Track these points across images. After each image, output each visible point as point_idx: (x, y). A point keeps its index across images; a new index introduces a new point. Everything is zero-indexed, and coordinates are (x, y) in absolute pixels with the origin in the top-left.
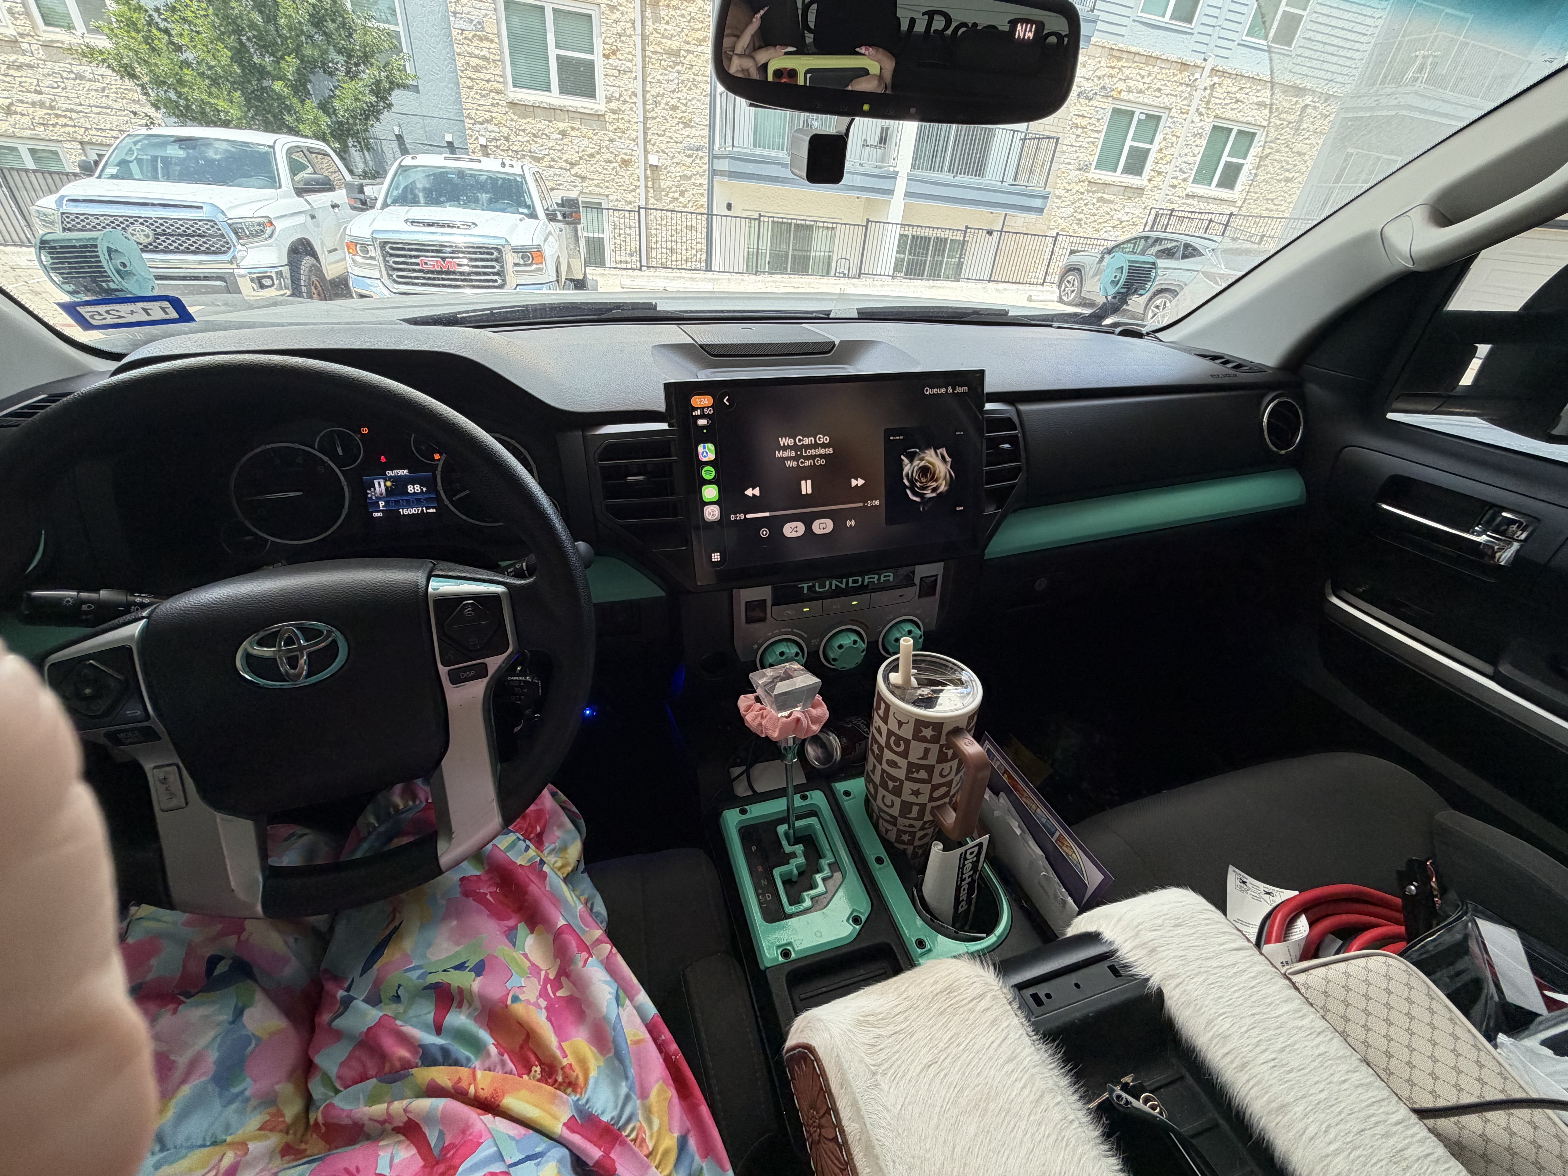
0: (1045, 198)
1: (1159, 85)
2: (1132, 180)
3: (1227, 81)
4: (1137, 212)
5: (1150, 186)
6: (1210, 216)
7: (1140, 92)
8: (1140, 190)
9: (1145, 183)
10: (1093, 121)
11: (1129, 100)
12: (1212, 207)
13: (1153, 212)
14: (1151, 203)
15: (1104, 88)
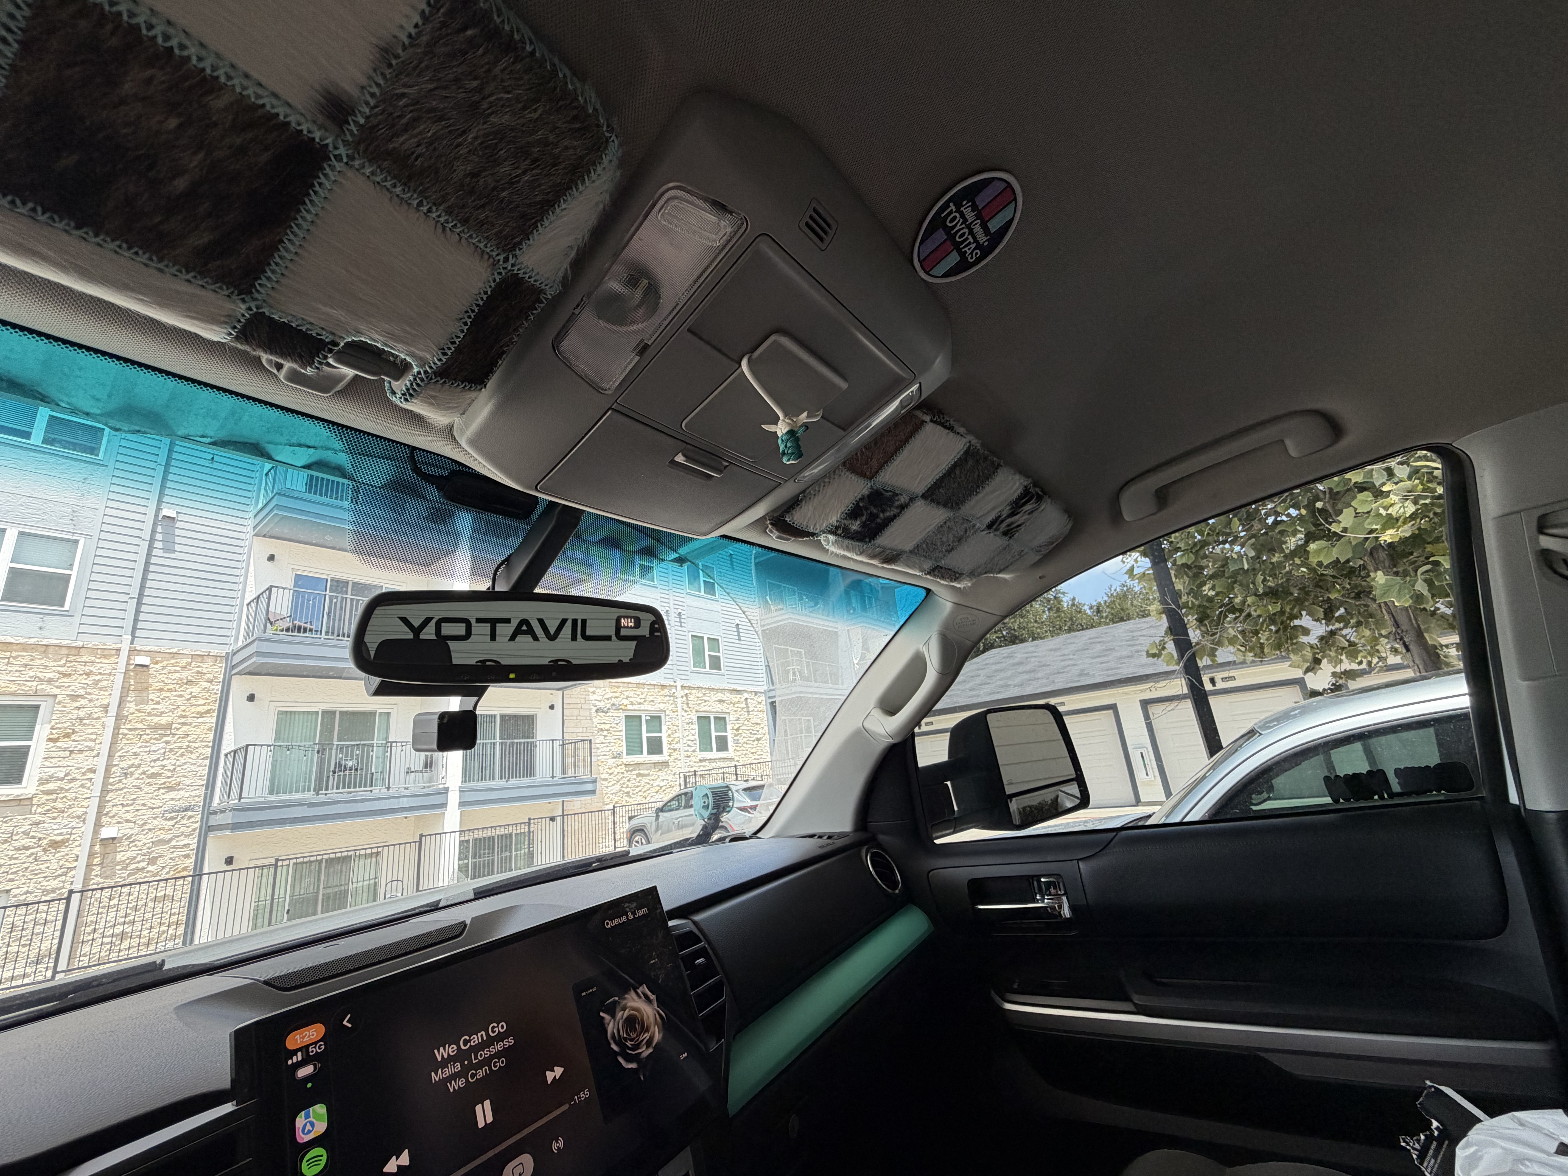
0: (594, 782)
1: (651, 698)
2: (656, 758)
3: (694, 691)
4: (670, 778)
5: (672, 759)
6: (723, 770)
7: (640, 703)
8: (665, 764)
9: (667, 758)
10: (613, 725)
11: (633, 709)
12: (722, 764)
13: (682, 775)
14: (678, 771)
15: (613, 705)
